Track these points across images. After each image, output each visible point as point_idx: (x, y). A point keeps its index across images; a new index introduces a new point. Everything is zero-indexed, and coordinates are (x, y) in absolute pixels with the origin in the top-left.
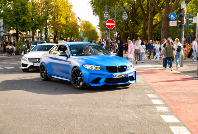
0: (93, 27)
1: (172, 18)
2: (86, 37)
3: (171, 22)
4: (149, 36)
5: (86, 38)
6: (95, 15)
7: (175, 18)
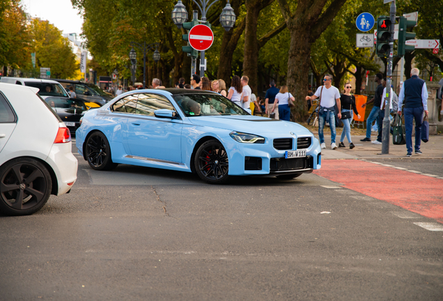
0: (63, 39)
1: (363, 27)
2: (44, 66)
3: (359, 36)
4: (246, 70)
5: (45, 70)
6: (77, 7)
7: (370, 27)
